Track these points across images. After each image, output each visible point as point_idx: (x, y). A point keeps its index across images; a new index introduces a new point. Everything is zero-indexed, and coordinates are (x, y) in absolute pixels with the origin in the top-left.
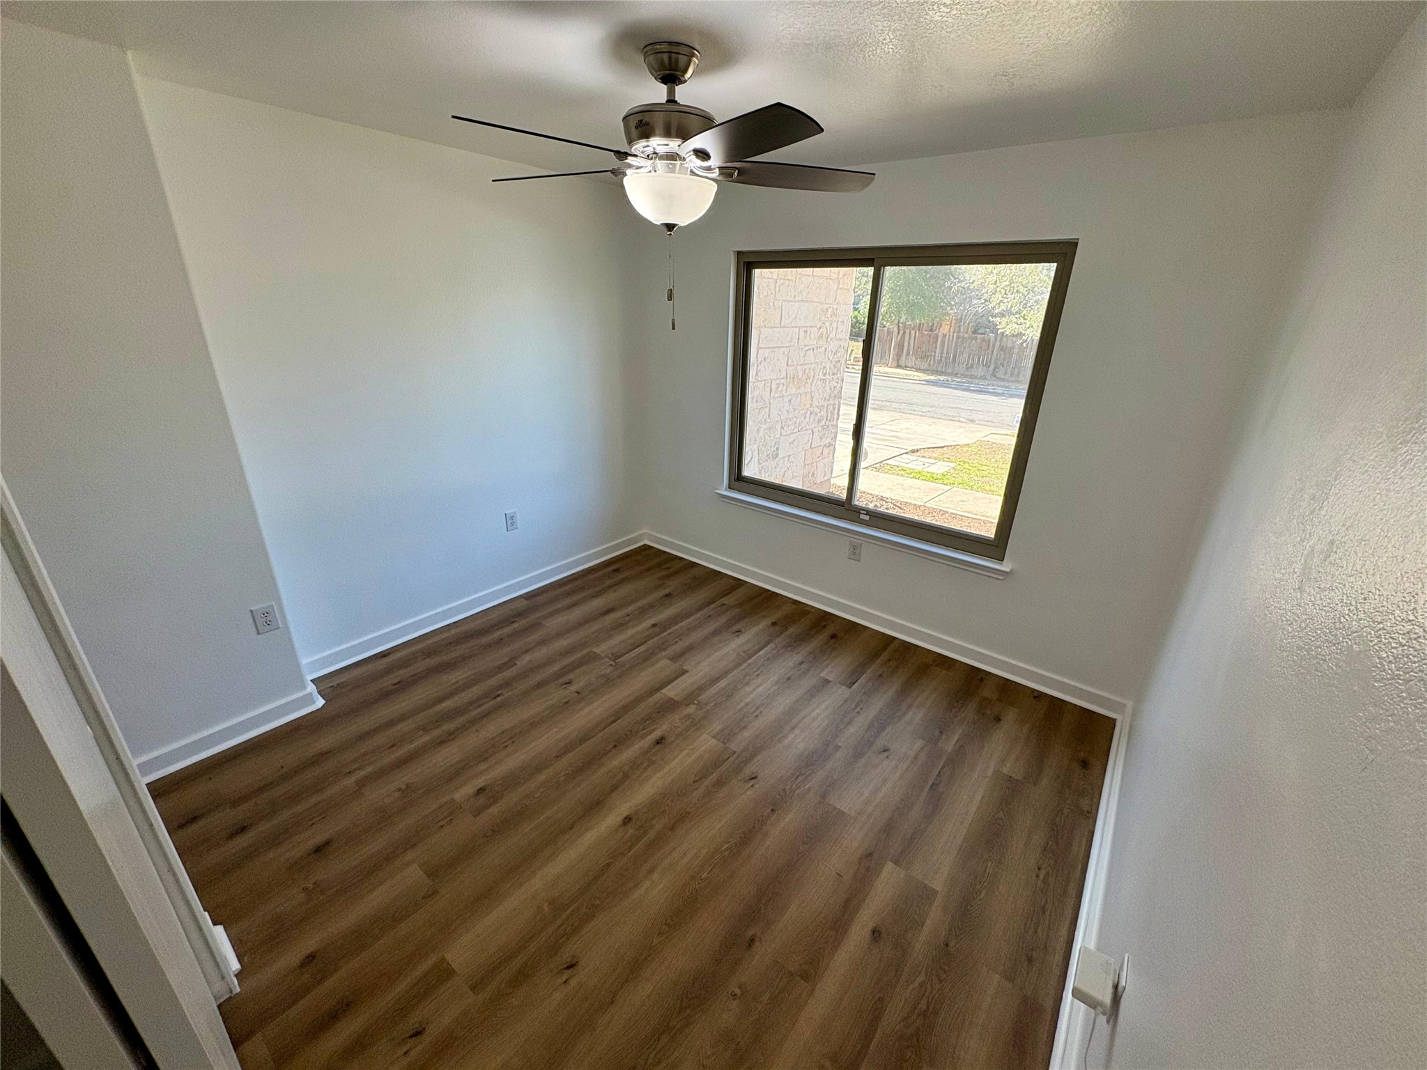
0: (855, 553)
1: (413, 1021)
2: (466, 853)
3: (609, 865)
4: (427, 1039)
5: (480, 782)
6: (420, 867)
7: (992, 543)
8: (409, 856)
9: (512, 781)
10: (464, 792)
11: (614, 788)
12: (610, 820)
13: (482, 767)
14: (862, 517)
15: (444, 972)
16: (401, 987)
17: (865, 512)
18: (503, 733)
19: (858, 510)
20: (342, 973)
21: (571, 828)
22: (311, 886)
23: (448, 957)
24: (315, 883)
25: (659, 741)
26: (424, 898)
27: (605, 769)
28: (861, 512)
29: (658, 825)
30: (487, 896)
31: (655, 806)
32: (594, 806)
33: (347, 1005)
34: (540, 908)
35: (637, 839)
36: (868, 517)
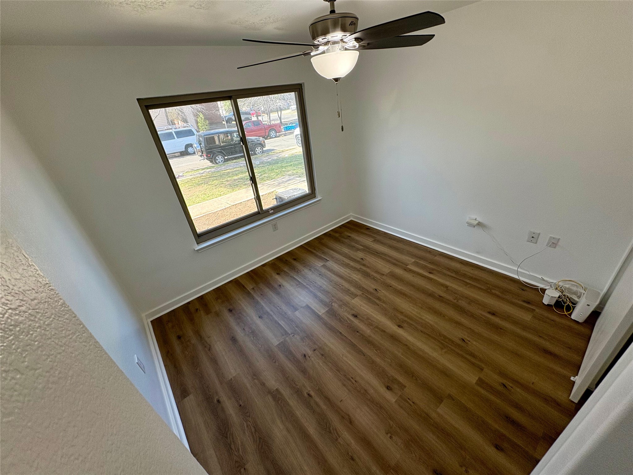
0: (275, 227)
1: (500, 388)
2: (426, 387)
3: (421, 331)
4: (505, 381)
5: (382, 390)
6: (438, 407)
7: (311, 194)
8: (434, 415)
9: (380, 374)
10: (391, 397)
11: (384, 331)
12: (400, 331)
13: (371, 391)
14: (270, 212)
15: (481, 382)
16: (493, 398)
17: (270, 210)
18: (344, 385)
19: (267, 211)
20: (496, 426)
21: (407, 345)
22: (464, 469)
23: (474, 382)
24: (461, 466)
25: (355, 316)
26: (454, 400)
27: (373, 335)
28: (269, 210)
29: (401, 317)
30: (445, 373)
31: (392, 318)
32: (394, 338)
33: (507, 418)
34: (445, 352)
35: (408, 323)
36: (272, 210)
